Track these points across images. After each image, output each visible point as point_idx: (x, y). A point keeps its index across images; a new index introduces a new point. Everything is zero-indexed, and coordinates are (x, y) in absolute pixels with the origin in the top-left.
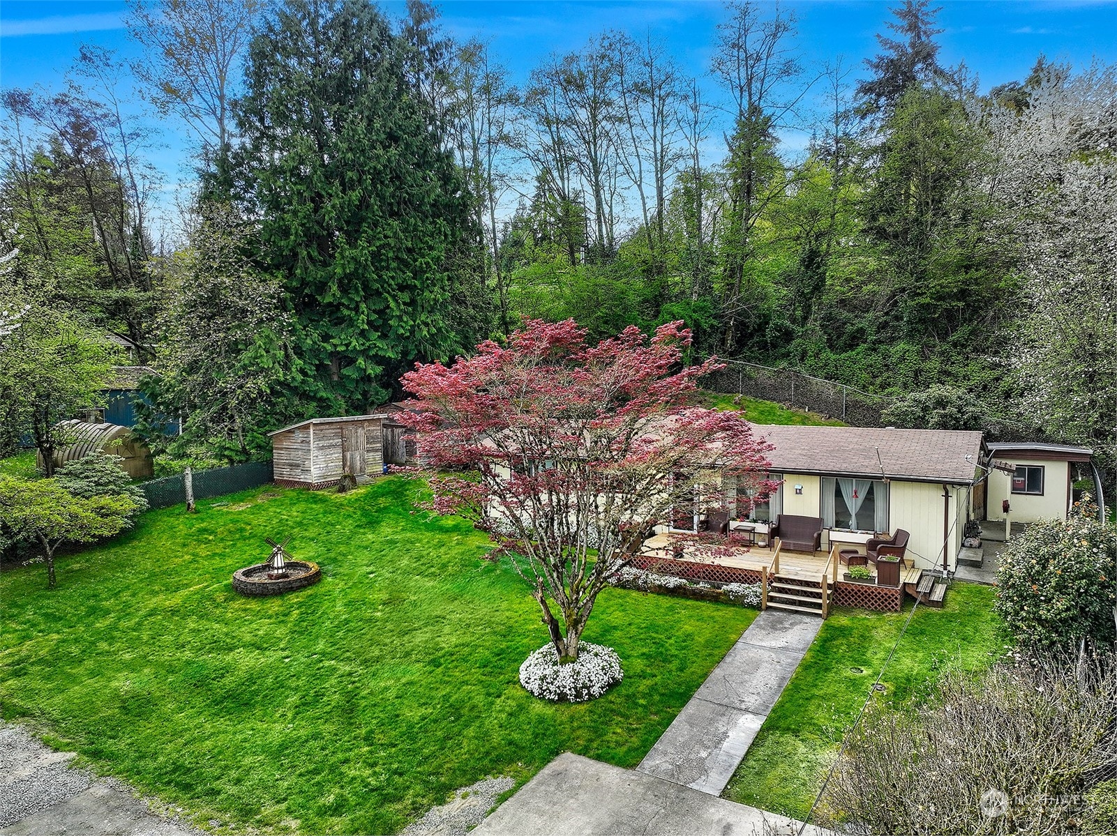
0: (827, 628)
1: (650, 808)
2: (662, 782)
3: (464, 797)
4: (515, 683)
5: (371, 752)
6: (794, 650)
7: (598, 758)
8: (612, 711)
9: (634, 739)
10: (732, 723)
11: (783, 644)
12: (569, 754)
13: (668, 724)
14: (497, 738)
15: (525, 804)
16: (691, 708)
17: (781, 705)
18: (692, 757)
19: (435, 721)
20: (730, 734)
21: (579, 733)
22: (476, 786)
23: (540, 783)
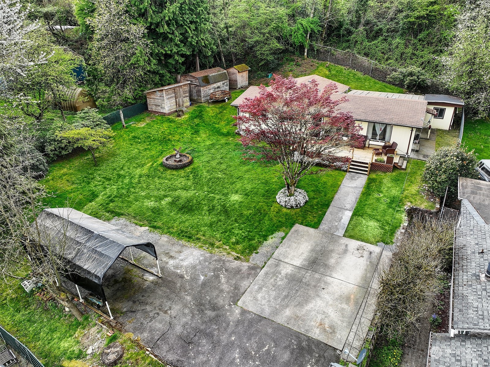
0: (369, 179)
1: (325, 241)
2: (326, 233)
3: (272, 238)
4: (275, 202)
5: (239, 225)
6: (359, 188)
7: (306, 226)
8: (307, 211)
9: (315, 220)
10: (343, 214)
11: (355, 186)
12: (297, 225)
13: (325, 215)
14: (275, 221)
15: (290, 240)
16: (330, 209)
17: (357, 207)
18: (333, 225)
19: (255, 215)
20: (343, 217)
21: (299, 218)
22: (274, 235)
23: (292, 234)
